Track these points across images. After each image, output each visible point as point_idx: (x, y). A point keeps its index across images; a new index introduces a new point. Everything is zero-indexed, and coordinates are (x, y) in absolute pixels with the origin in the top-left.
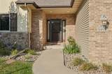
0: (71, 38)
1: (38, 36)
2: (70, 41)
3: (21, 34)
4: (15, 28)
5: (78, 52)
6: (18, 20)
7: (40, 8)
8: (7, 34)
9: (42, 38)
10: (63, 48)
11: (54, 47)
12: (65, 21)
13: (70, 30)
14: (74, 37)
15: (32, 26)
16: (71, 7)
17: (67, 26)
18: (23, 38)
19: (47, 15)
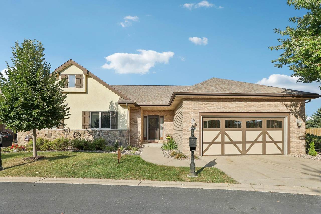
0: (169, 135)
1: (137, 133)
2: (167, 139)
3: (121, 132)
4: (115, 126)
5: (176, 148)
6: (118, 118)
7: (139, 106)
8: (108, 132)
9: (140, 136)
10: (162, 145)
11: (151, 145)
12: (163, 117)
13: (168, 127)
14: (172, 134)
15: (130, 124)
16: (169, 106)
17: (164, 123)
18: (123, 136)
19: (144, 111)
